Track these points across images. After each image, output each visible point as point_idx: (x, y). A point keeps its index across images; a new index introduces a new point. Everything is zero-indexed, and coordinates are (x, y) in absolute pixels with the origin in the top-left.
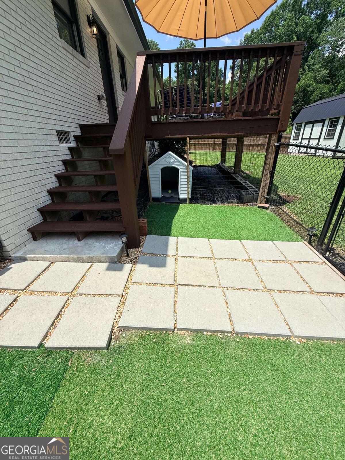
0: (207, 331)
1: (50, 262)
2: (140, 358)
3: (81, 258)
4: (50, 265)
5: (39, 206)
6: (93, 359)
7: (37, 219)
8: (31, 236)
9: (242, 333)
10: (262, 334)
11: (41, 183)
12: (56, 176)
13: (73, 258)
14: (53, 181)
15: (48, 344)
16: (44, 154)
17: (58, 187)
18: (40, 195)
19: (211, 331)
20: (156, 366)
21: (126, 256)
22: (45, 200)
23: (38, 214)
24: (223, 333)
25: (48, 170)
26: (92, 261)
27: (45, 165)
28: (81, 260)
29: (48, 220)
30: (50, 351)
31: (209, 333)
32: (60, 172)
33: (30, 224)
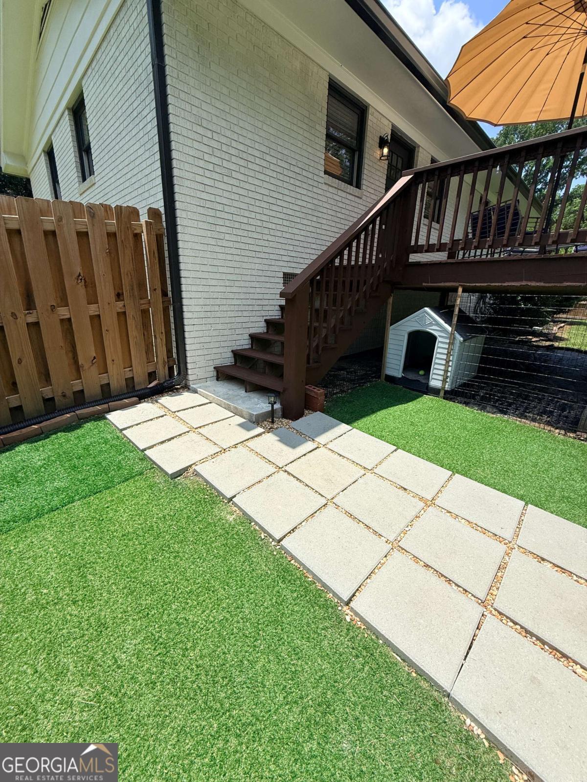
0: (257, 523)
1: (208, 401)
2: (183, 501)
3: (230, 405)
4: (207, 404)
5: (235, 348)
6: (159, 479)
7: (227, 359)
8: (215, 375)
9: (287, 552)
10: (308, 570)
11: (244, 325)
12: (266, 320)
13: (225, 403)
14: (260, 326)
15: (148, 453)
16: (260, 297)
17: (264, 333)
18: (239, 337)
19: (260, 527)
20: (186, 513)
21: (270, 422)
22: (244, 343)
23: (230, 355)
24: (270, 537)
25: (258, 313)
26: (237, 413)
27: (256, 308)
28: (228, 408)
29: (238, 364)
30: (145, 458)
31: (257, 528)
32: (274, 317)
33: (218, 363)
